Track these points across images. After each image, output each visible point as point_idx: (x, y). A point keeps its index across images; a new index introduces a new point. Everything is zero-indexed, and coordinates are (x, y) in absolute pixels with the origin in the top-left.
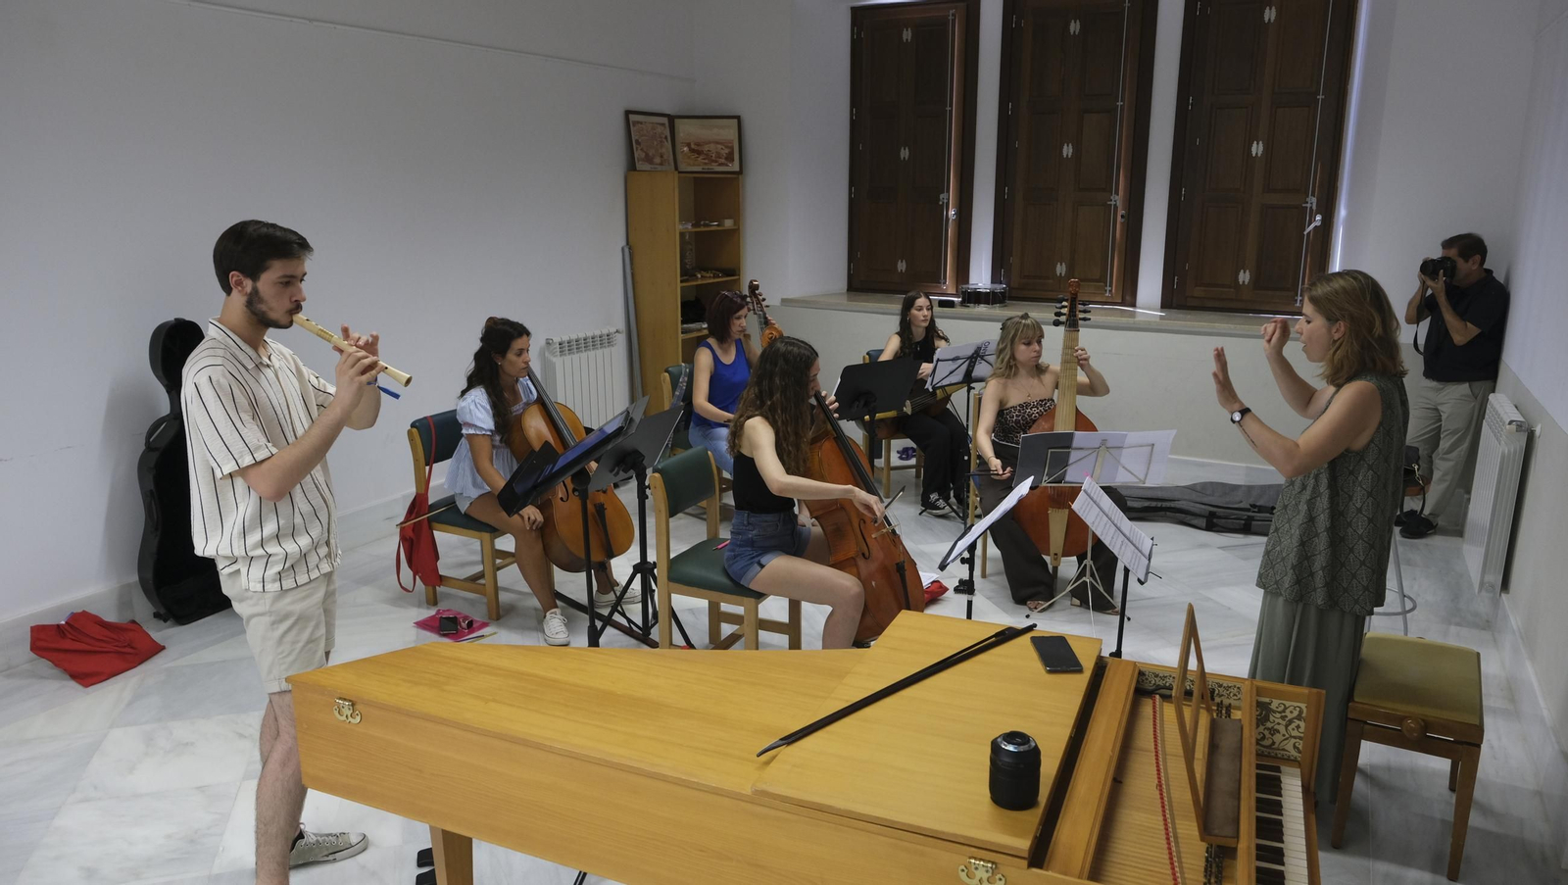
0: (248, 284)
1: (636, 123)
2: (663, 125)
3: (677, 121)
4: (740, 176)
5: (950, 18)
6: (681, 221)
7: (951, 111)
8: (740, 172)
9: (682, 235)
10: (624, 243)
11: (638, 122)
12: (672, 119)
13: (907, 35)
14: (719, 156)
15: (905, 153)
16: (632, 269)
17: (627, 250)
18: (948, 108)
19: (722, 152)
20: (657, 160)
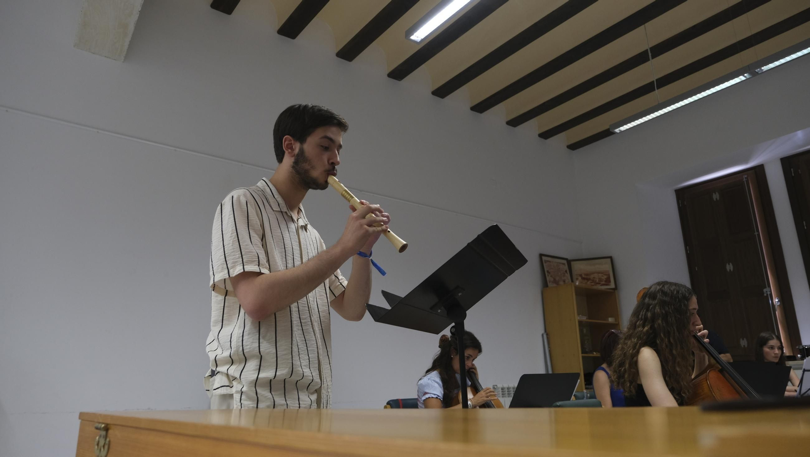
0: (297, 147)
1: (546, 261)
2: (564, 264)
3: (572, 263)
4: (616, 291)
5: (744, 180)
6: (578, 314)
7: (759, 235)
8: (616, 288)
9: (580, 323)
10: (542, 331)
11: (548, 261)
12: (569, 262)
13: (716, 196)
14: (600, 280)
15: (730, 267)
16: (549, 347)
17: (545, 336)
18: (756, 233)
19: (603, 278)
20: (561, 283)
